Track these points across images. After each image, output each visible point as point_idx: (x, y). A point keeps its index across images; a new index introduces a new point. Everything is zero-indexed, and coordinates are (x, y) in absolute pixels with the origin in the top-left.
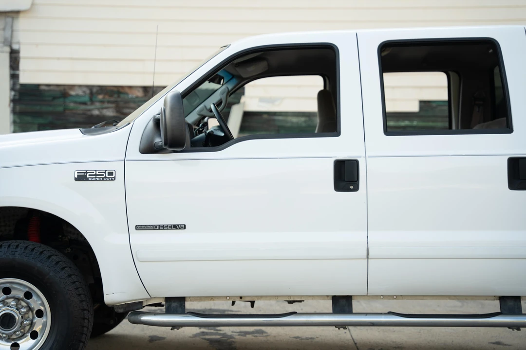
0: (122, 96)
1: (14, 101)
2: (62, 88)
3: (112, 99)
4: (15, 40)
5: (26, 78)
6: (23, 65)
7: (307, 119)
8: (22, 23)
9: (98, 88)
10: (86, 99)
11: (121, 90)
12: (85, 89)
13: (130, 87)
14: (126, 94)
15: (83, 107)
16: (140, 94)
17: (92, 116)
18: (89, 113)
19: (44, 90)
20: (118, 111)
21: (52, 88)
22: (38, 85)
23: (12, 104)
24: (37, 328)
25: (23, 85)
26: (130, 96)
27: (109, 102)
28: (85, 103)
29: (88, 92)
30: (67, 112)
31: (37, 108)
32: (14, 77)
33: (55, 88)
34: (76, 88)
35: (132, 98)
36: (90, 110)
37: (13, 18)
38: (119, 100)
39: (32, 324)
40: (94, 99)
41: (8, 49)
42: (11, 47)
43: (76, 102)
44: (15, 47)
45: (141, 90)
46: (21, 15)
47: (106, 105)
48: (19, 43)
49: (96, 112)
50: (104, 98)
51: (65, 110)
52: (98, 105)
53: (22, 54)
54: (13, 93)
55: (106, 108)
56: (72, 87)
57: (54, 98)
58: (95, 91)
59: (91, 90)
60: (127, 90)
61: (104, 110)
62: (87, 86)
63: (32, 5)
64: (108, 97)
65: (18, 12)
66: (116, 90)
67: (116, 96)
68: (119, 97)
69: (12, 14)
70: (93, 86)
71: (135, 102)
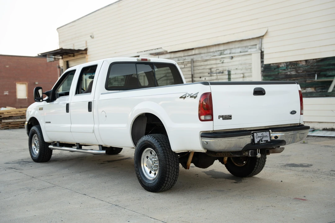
0: (298, 65)
1: (263, 71)
2: (277, 64)
3: (294, 67)
4: (262, 48)
5: (266, 62)
6: (265, 57)
8: (265, 40)
9: (289, 63)
10: (285, 68)
11: (298, 63)
13: (301, 61)
14: (299, 64)
15: (284, 71)
16: (304, 63)
17: (287, 75)
18: (286, 74)
19: (272, 66)
21: (274, 65)
22: (270, 64)
23: (262, 73)
25: (265, 65)
26: (300, 65)
27: (293, 68)
28: (285, 70)
29: (286, 65)
30: (280, 74)
31: (269, 73)
32: (262, 62)
34: (282, 64)
35: (301, 66)
36: (287, 72)
37: (262, 39)
38: (296, 67)
40: (288, 68)
41: (260, 51)
42: (261, 50)
43: (282, 70)
44: (263, 50)
45: (304, 62)
47: (292, 70)
48: (263, 48)
49: (289, 73)
50: (291, 66)
51: (278, 73)
52: (289, 70)
53: (264, 53)
54: (262, 68)
55: (292, 71)
56: (280, 63)
57: (275, 69)
58: (288, 64)
59: (287, 64)
60: (299, 62)
61: (292, 72)
62: (285, 62)
63: (267, 32)
64: (293, 66)
65: (263, 36)
66: (295, 63)
67: (295, 65)
68: (297, 66)
69: (261, 37)
70: (288, 62)
71: (302, 67)
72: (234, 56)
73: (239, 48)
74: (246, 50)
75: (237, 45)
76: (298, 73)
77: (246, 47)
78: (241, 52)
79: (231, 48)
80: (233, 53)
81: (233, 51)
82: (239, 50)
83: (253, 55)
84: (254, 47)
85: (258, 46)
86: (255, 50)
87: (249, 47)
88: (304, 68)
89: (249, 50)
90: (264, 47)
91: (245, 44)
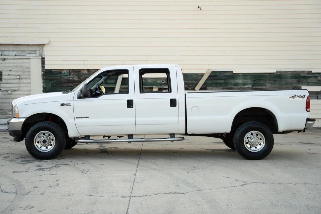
1: (43, 75)
2: (59, 70)
3: (77, 74)
4: (43, 54)
5: (47, 67)
6: (46, 62)
8: (45, 48)
10: (68, 74)
12: (67, 71)
13: (83, 70)
15: (67, 77)
16: (86, 72)
17: (70, 80)
18: (69, 79)
19: (53, 71)
21: (56, 70)
22: (51, 69)
23: (42, 76)
24: (52, 143)
25: (46, 70)
26: (83, 73)
28: (67, 76)
29: (68, 71)
30: (61, 79)
31: (51, 77)
32: (43, 67)
33: (57, 70)
34: (64, 70)
36: (69, 78)
37: (42, 47)
39: (51, 143)
40: (70, 74)
41: (41, 57)
42: (42, 56)
43: (64, 75)
44: (43, 56)
45: (86, 71)
46: (45, 45)
47: (75, 76)
49: (71, 79)
50: (74, 73)
51: (60, 78)
52: (72, 76)
53: (46, 59)
54: (43, 72)
55: (74, 77)
56: (63, 70)
57: (57, 74)
58: (71, 71)
59: (69, 71)
61: (74, 78)
62: (68, 70)
63: (49, 42)
66: (78, 71)
67: (78, 73)
68: (79, 73)
69: (42, 45)
70: (70, 69)
71: (84, 75)
72: (7, 58)
73: (13, 51)
74: (23, 54)
75: (11, 48)
76: (81, 79)
77: (23, 51)
78: (16, 55)
79: (3, 50)
80: (6, 56)
81: (6, 53)
82: (14, 53)
83: (31, 59)
84: (33, 52)
85: (37, 53)
86: (35, 55)
87: (27, 52)
89: (27, 55)
91: (22, 48)
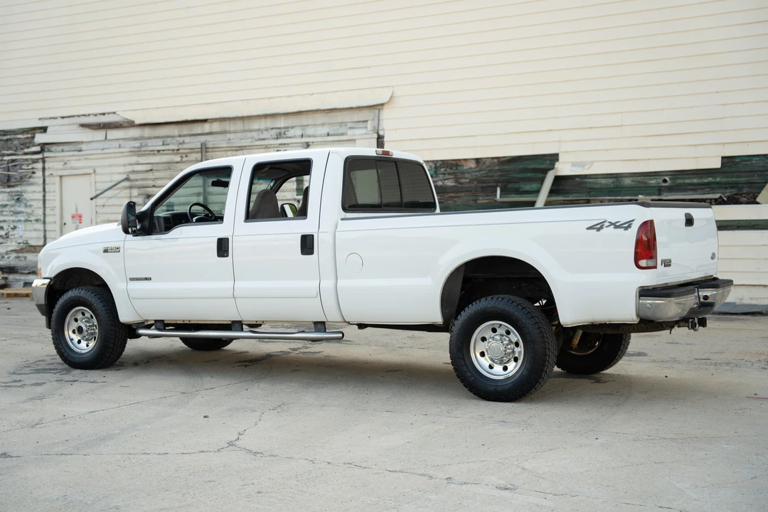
0: (459, 168)
3: (452, 171)
4: (380, 128)
7: (615, 180)
8: (386, 113)
9: (441, 162)
10: (432, 172)
11: (459, 163)
12: (431, 164)
13: (465, 160)
14: (463, 166)
16: (473, 165)
20: (456, 182)
26: (465, 168)
27: (449, 174)
29: (433, 166)
35: (467, 169)
37: (379, 109)
38: (456, 171)
40: (438, 172)
41: (376, 136)
42: (378, 133)
44: (381, 133)
45: (474, 162)
46: (385, 107)
47: (447, 176)
48: (383, 130)
49: (439, 183)
50: (445, 170)
52: (441, 177)
53: (385, 139)
55: (447, 179)
58: (438, 164)
59: (435, 164)
60: (463, 162)
61: (446, 181)
62: (433, 161)
63: (391, 97)
64: (448, 170)
65: (382, 105)
66: (455, 163)
67: (455, 168)
68: (457, 169)
69: (378, 107)
70: (437, 161)
71: (469, 173)
72: (313, 142)
73: (323, 125)
74: (342, 130)
75: (320, 119)
76: (461, 183)
77: (341, 124)
78: (328, 135)
79: (305, 124)
80: (310, 136)
81: (310, 131)
82: (324, 130)
83: (357, 141)
84: (361, 125)
85: (370, 125)
86: (364, 131)
87: (349, 125)
88: (473, 174)
89: (350, 132)
90: (385, 128)
91: (340, 117)
